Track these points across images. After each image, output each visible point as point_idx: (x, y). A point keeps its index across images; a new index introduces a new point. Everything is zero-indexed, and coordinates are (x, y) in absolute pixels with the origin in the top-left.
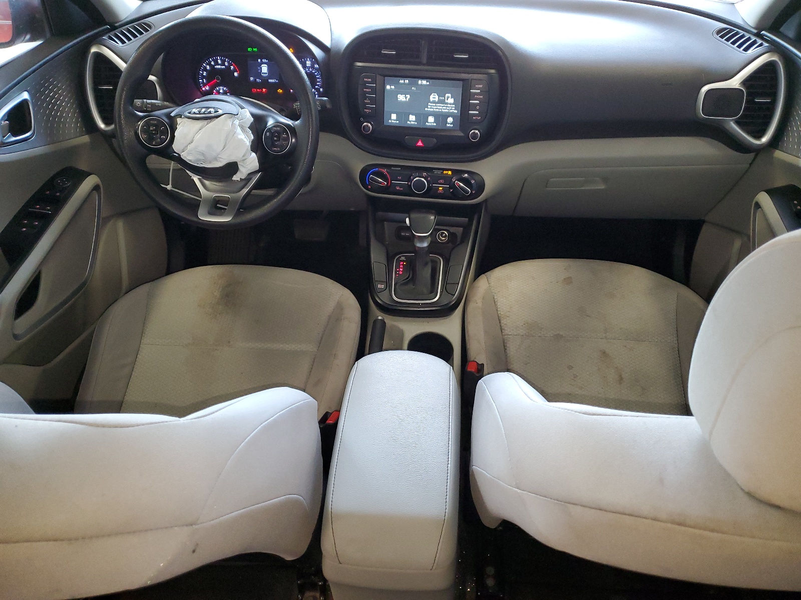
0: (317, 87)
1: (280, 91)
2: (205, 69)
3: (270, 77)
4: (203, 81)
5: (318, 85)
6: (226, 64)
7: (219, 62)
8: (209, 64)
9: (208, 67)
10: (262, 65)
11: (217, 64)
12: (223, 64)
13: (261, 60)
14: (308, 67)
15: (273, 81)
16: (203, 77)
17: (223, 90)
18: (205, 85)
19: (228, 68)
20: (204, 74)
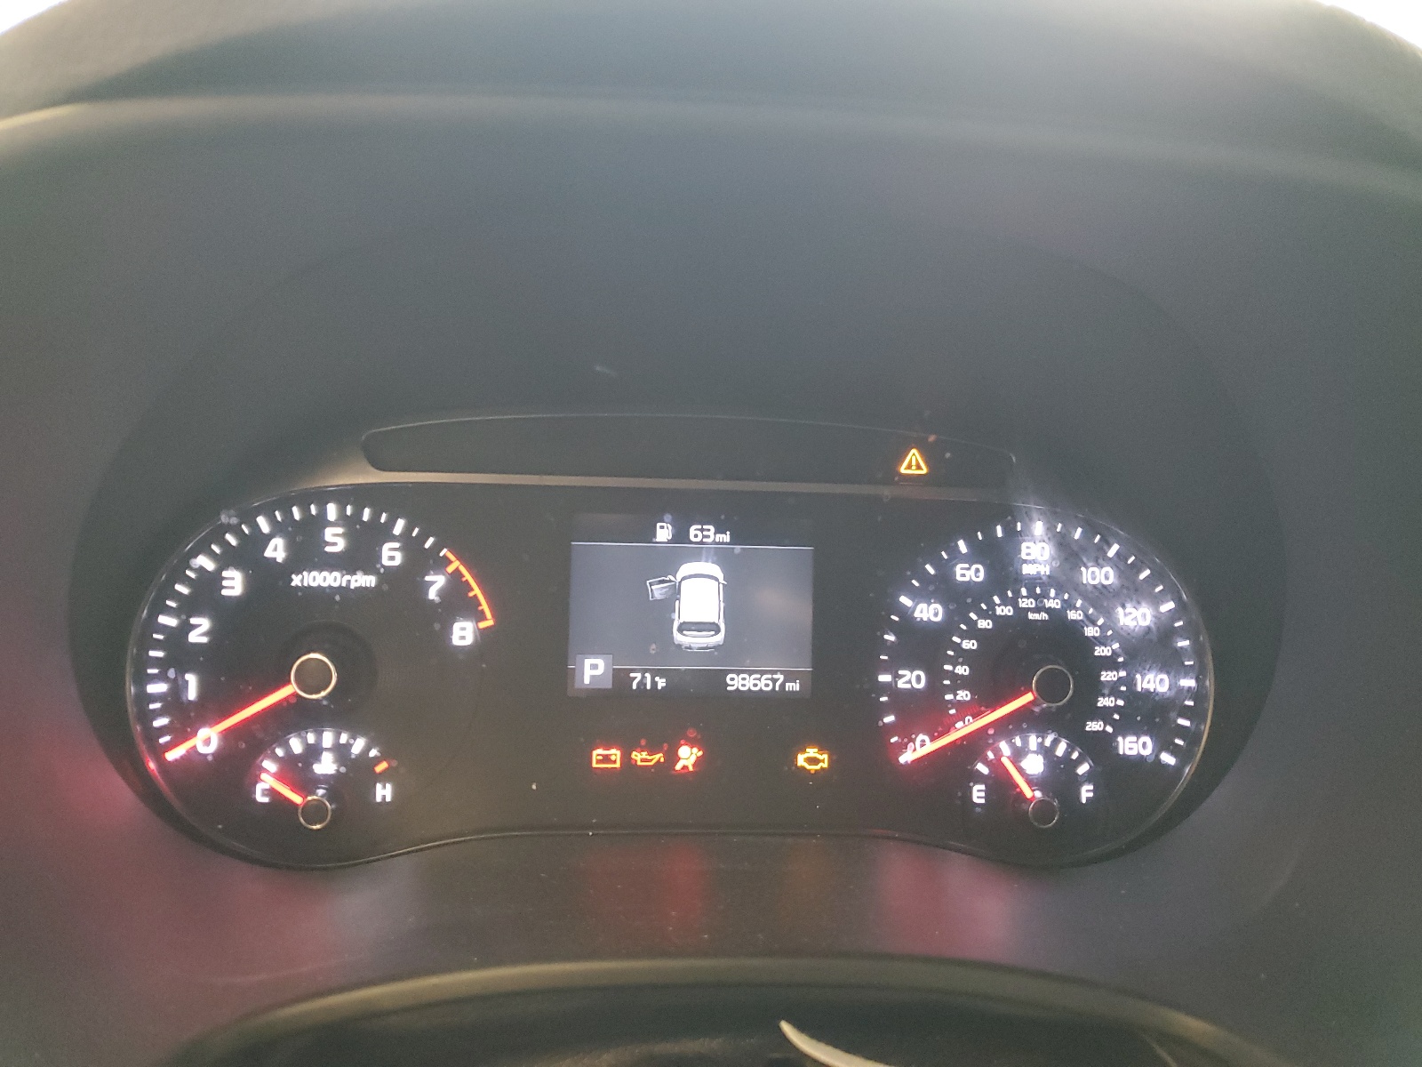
0: (1094, 726)
1: (812, 759)
2: (206, 594)
3: (737, 650)
4: (178, 688)
5: (1105, 715)
6: (391, 555)
7: (335, 539)
8: (248, 555)
9: (234, 583)
10: (686, 569)
11: (307, 551)
12: (360, 555)
13: (681, 536)
14: (1032, 582)
15: (762, 683)
16: (181, 655)
17: (341, 751)
18: (187, 719)
19: (405, 581)
20: (195, 637)
